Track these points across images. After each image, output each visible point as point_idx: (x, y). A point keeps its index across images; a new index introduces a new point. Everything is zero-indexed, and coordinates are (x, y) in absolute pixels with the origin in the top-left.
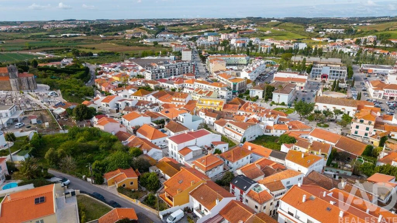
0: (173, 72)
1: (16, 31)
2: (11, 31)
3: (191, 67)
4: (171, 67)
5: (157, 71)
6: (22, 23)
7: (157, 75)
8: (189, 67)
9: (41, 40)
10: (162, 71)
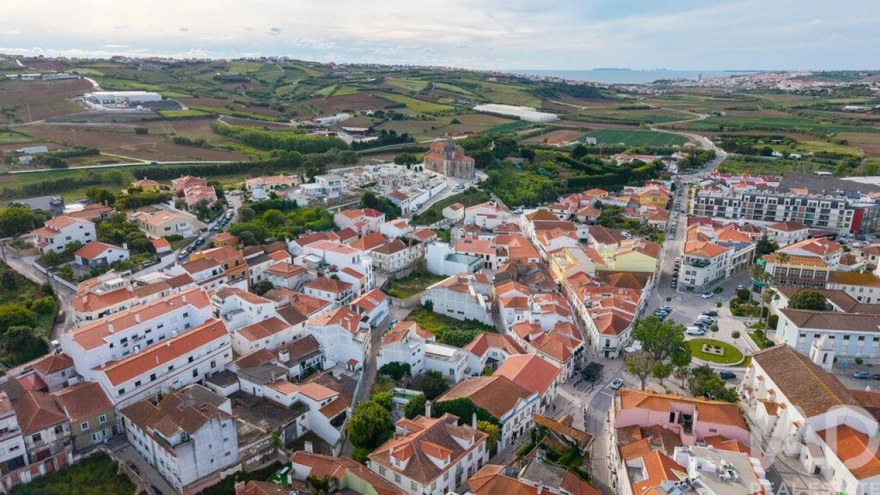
0: (764, 212)
1: (813, 93)
2: (803, 93)
3: (842, 212)
4: (761, 198)
5: (713, 200)
6: (870, 75)
7: (712, 208)
8: (835, 212)
9: (800, 115)
10: (727, 201)
